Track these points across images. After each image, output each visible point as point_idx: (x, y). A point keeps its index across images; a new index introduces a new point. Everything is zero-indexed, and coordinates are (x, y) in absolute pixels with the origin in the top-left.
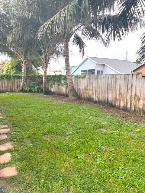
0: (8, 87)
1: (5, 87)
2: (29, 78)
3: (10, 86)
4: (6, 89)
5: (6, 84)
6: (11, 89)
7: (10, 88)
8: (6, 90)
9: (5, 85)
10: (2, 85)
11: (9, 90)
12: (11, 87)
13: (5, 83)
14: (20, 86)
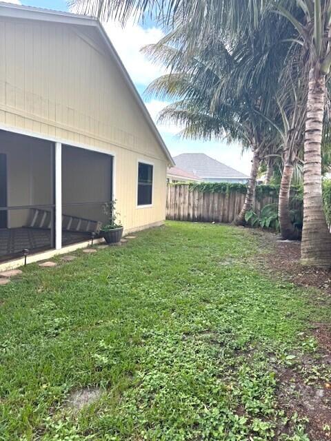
0: (219, 211)
1: (213, 211)
2: (271, 193)
3: (224, 210)
4: (215, 215)
5: (216, 205)
6: (226, 216)
7: (223, 215)
8: (214, 218)
9: (213, 207)
10: (208, 206)
11: (220, 218)
12: (226, 212)
13: (213, 203)
14: (239, 211)
